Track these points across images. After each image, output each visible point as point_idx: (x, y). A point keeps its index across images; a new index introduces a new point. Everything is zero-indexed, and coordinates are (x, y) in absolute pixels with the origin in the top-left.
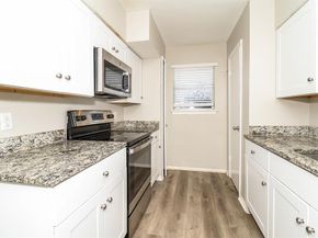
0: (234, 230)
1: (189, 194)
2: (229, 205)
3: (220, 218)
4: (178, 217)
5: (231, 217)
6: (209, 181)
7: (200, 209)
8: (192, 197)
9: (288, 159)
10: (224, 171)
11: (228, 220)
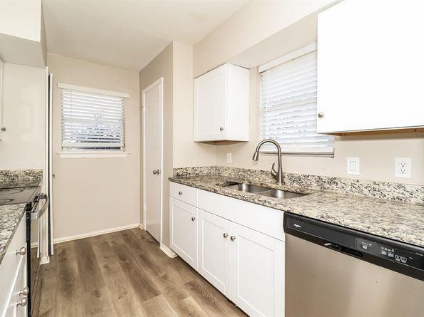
0: (165, 277)
1: (101, 264)
2: (152, 257)
3: (147, 273)
4: (97, 294)
5: (157, 267)
6: (121, 241)
7: (122, 274)
8: (106, 267)
9: (215, 191)
10: (136, 225)
11: (156, 271)
